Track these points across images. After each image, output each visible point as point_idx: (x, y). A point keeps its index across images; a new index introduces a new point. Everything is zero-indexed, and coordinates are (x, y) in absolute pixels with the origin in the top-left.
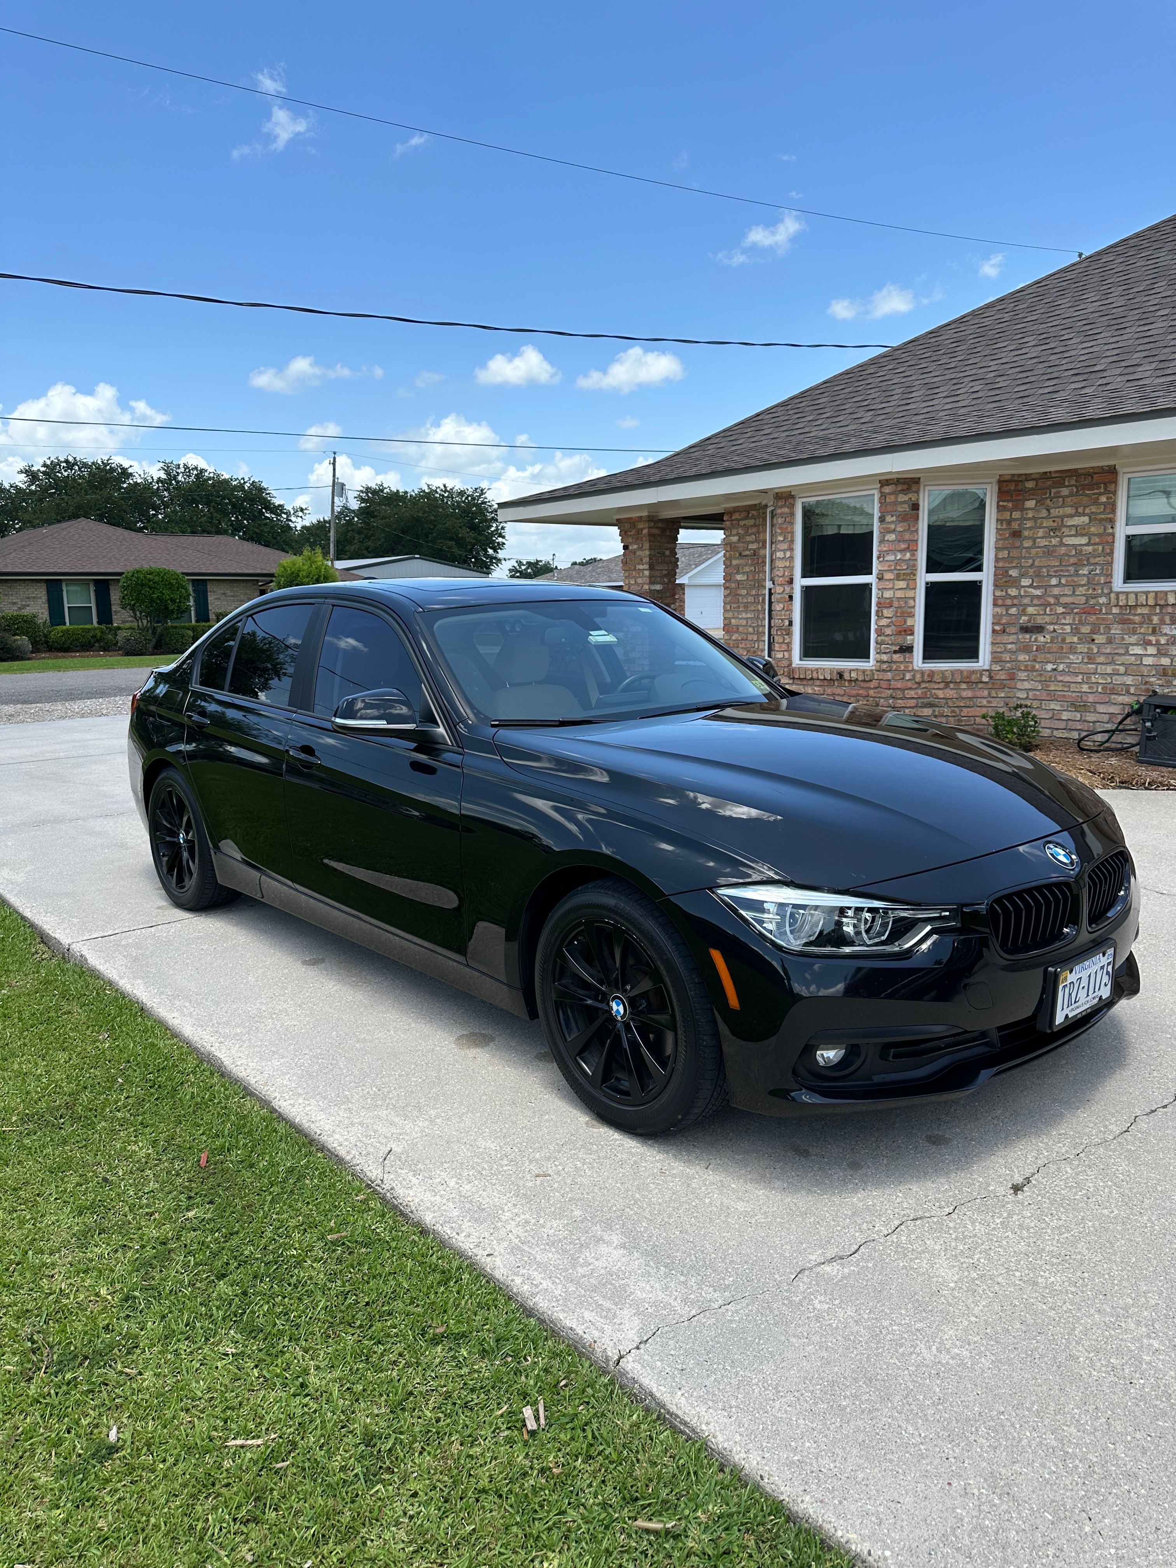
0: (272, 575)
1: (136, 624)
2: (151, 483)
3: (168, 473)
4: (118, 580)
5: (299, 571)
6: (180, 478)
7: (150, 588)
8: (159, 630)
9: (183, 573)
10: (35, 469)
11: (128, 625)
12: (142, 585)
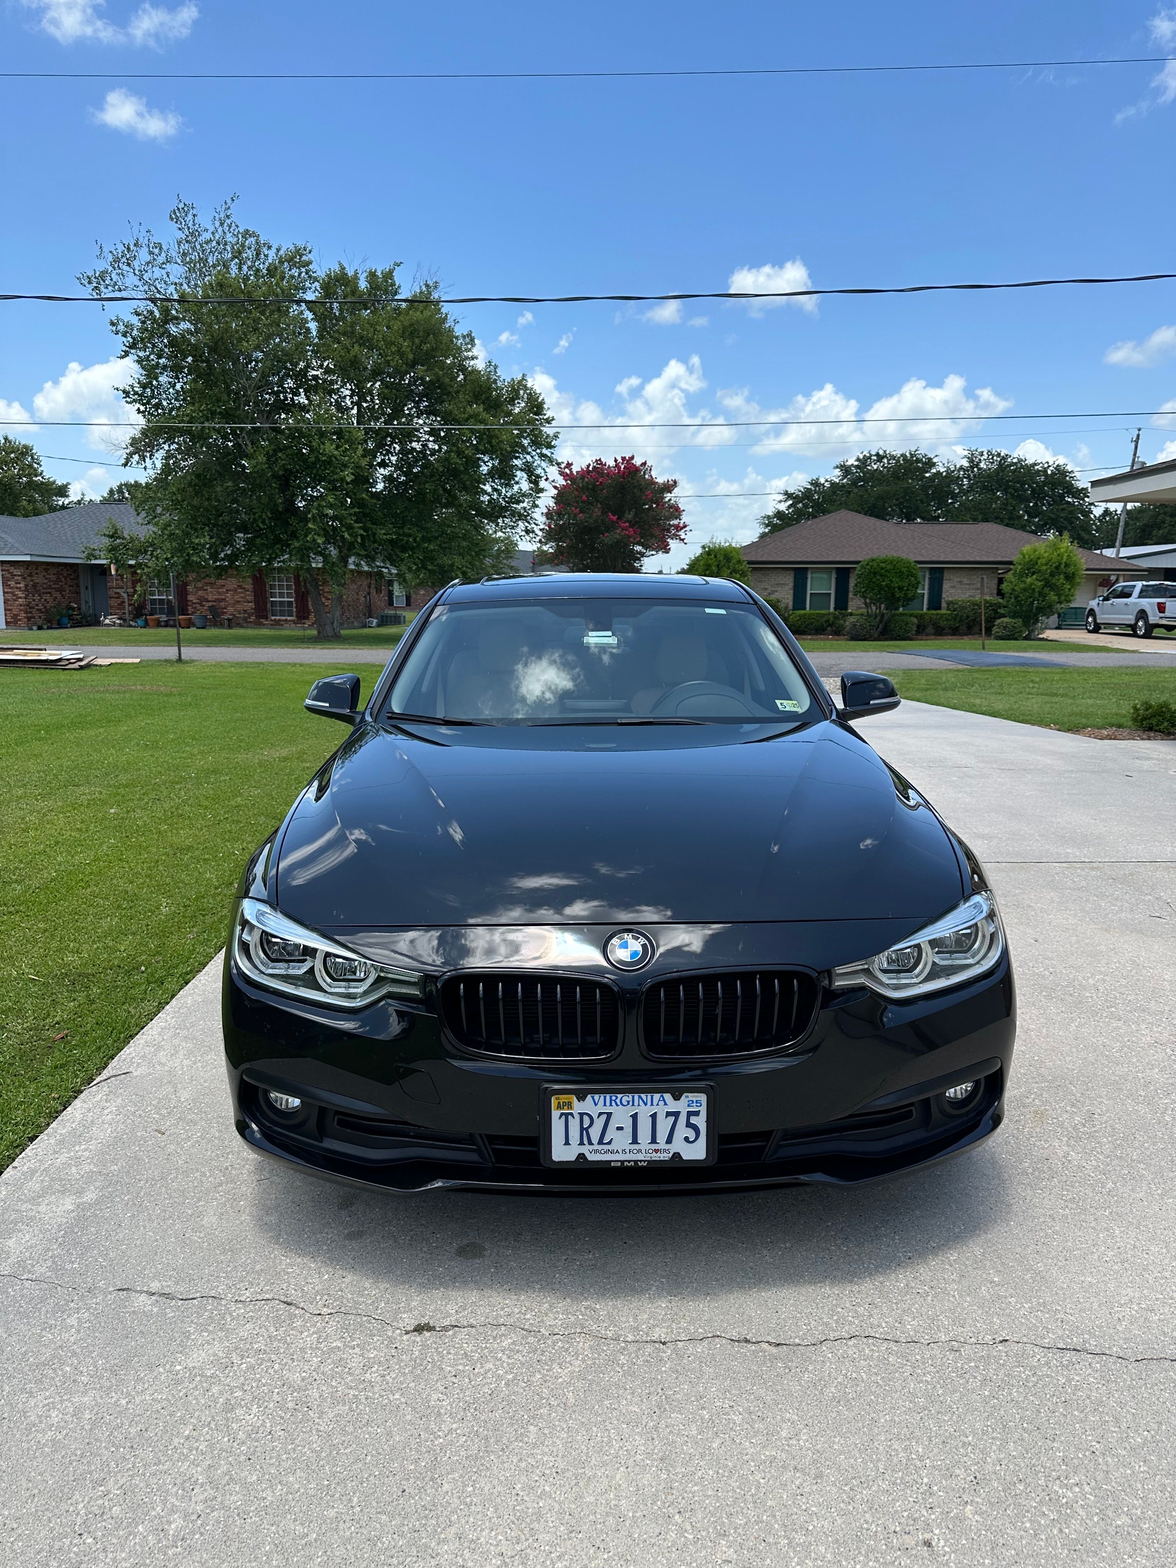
0: (1011, 563)
1: (865, 610)
2: (953, 471)
3: (971, 461)
4: (855, 568)
5: (1039, 558)
6: (982, 465)
7: (881, 575)
8: (886, 618)
9: (916, 562)
10: (849, 463)
11: (860, 611)
12: (875, 573)
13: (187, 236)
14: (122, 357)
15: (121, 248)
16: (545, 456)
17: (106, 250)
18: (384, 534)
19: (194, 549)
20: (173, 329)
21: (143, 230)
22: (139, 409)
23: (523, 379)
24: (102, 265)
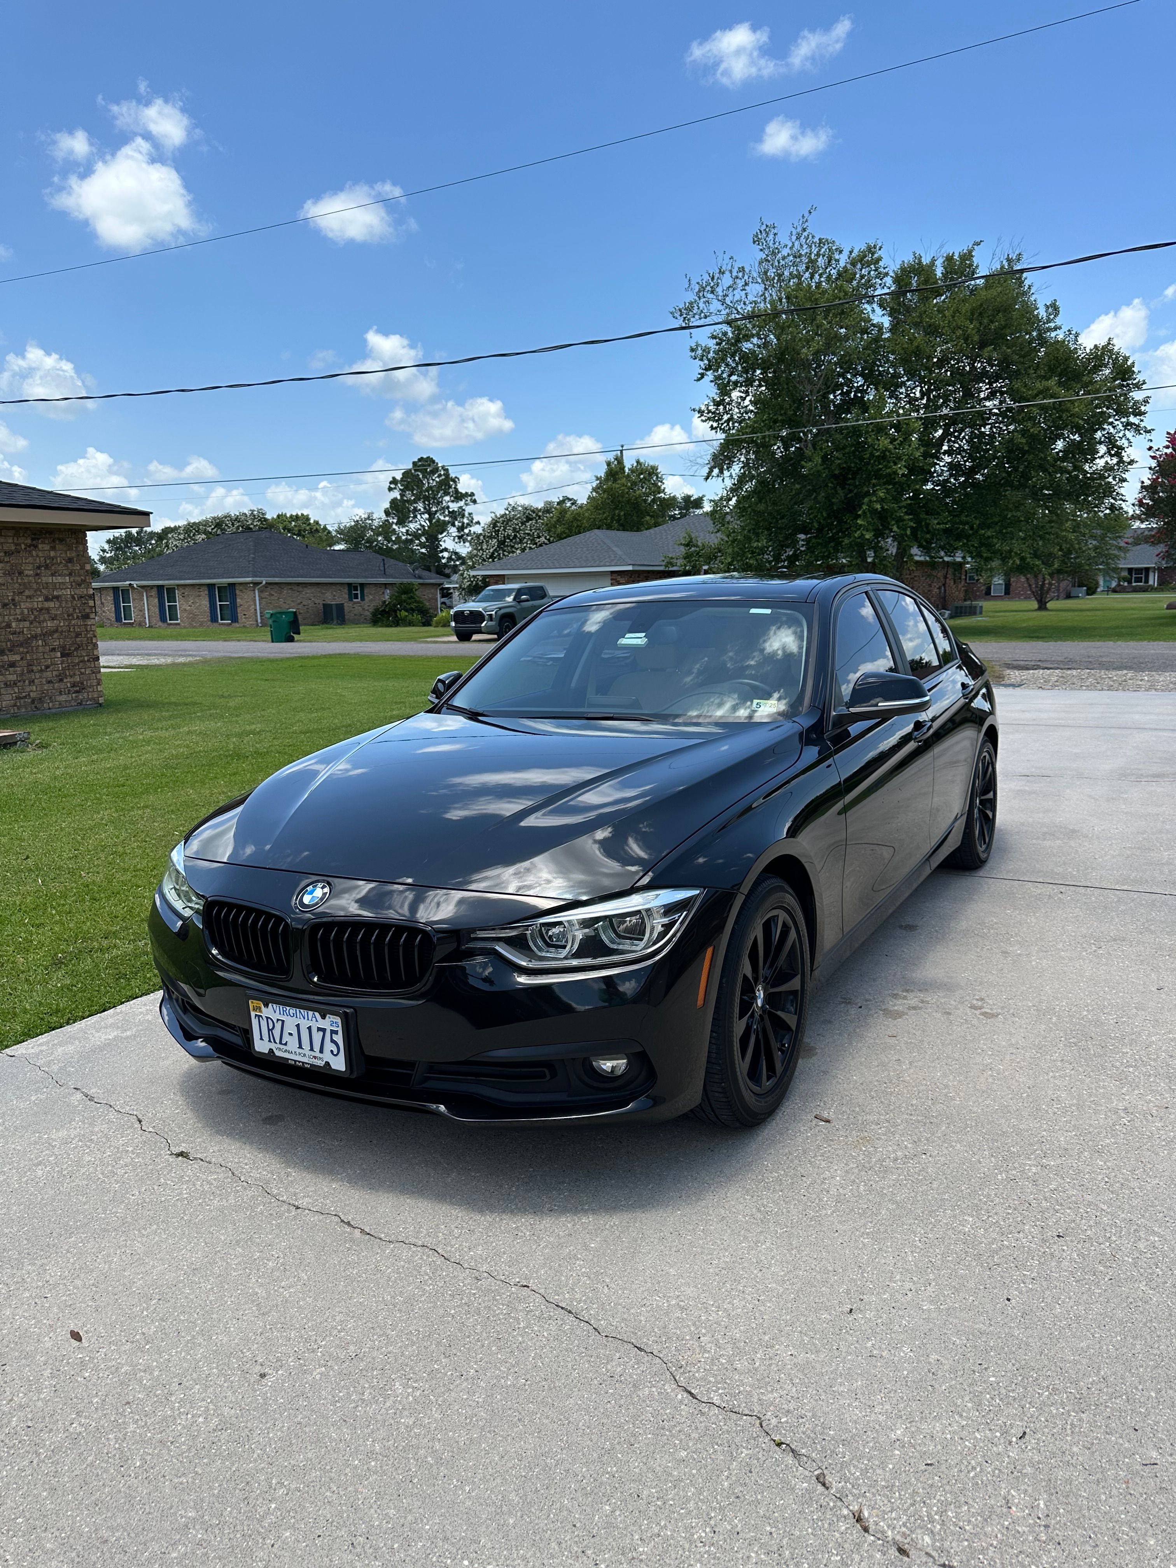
13: (767, 256)
14: (699, 380)
15: (706, 277)
16: (1131, 424)
17: (693, 282)
18: (938, 524)
19: (753, 553)
20: (746, 346)
21: (727, 257)
22: (712, 426)
23: (1109, 344)
24: (691, 297)
